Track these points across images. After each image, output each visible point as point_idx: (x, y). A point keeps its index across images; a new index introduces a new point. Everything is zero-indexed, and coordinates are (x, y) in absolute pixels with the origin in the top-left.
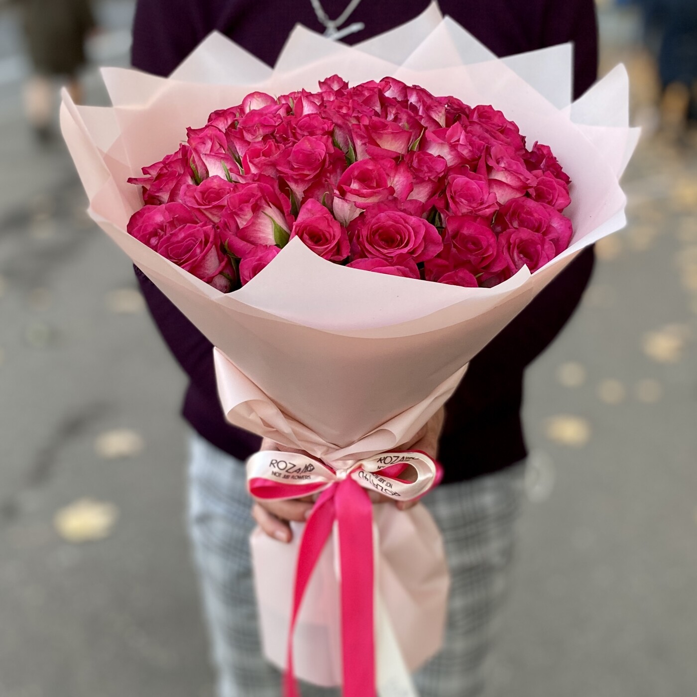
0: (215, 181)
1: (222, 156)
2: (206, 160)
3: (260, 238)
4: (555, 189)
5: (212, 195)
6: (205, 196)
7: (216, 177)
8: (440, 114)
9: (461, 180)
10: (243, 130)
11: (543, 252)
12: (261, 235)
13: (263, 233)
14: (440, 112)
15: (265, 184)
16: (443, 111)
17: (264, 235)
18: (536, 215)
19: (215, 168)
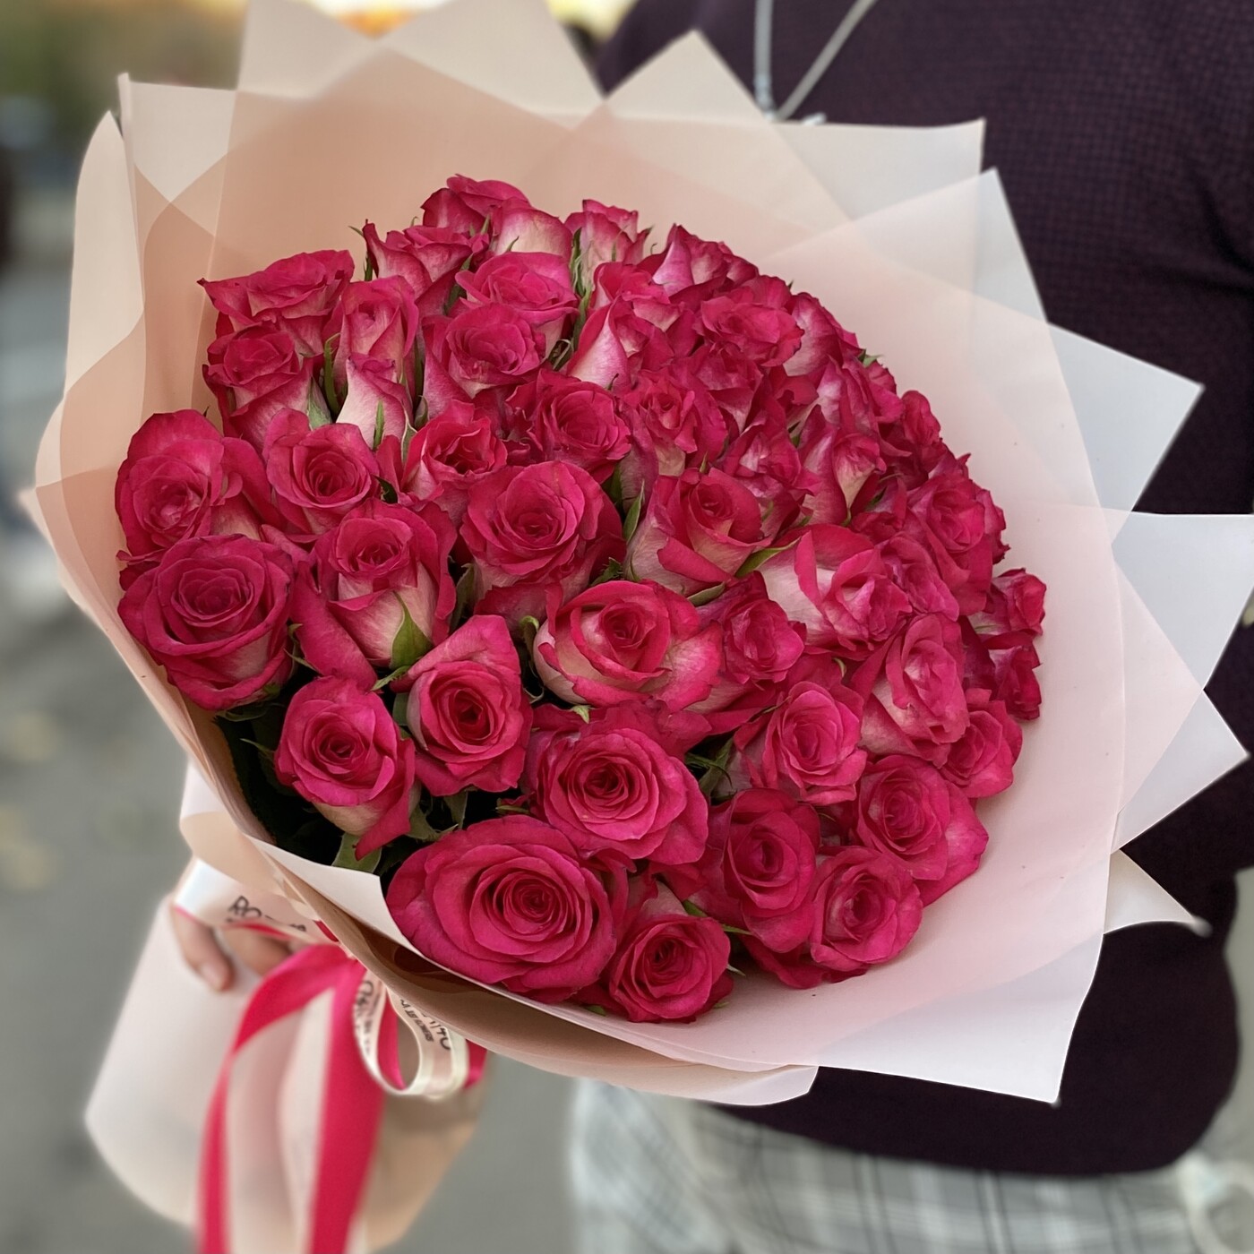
0: (348, 436)
1: (384, 386)
2: (352, 376)
3: (366, 626)
5: (328, 462)
6: (313, 460)
7: (353, 428)
8: (859, 474)
9: (815, 695)
10: (452, 354)
11: (895, 916)
12: (372, 624)
13: (377, 623)
14: (861, 470)
15: (428, 527)
16: (868, 472)
17: (377, 627)
18: (925, 805)
19: (362, 399)
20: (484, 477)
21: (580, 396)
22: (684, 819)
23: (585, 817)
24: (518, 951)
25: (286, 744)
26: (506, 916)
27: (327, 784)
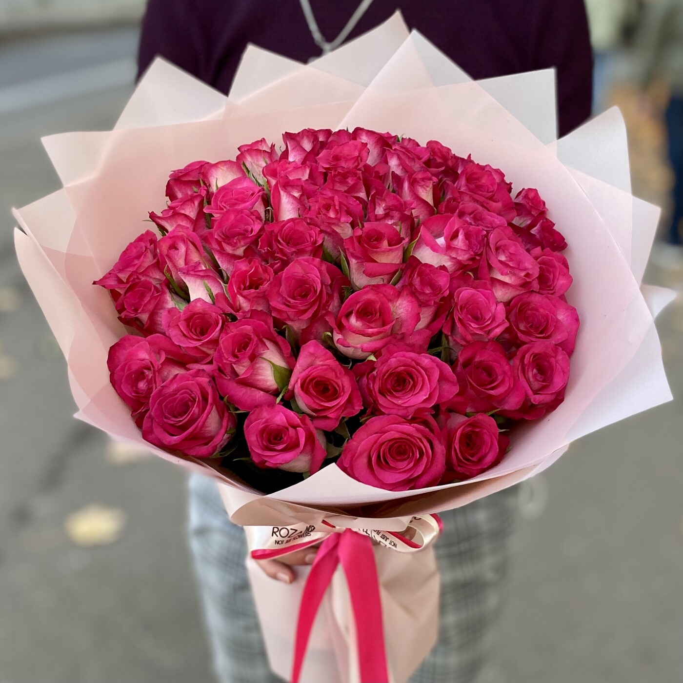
0: (199, 305)
1: (201, 274)
2: (185, 278)
3: (258, 380)
4: (554, 266)
5: (196, 321)
6: (190, 324)
7: (199, 300)
8: (428, 189)
9: (465, 293)
10: (222, 243)
11: (557, 364)
12: (260, 377)
13: (262, 375)
14: (427, 187)
15: (258, 322)
16: (431, 186)
17: (263, 377)
18: (542, 310)
19: (195, 286)
20: (268, 286)
21: (289, 227)
22: (443, 378)
23: (400, 402)
24: (404, 477)
25: (252, 449)
26: (391, 465)
27: (280, 455)
